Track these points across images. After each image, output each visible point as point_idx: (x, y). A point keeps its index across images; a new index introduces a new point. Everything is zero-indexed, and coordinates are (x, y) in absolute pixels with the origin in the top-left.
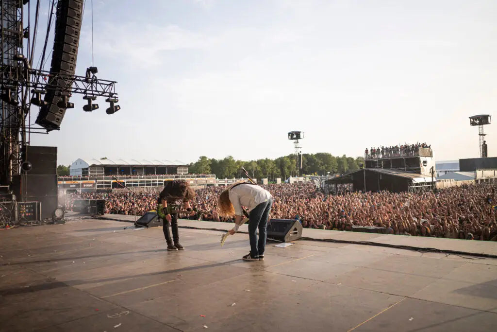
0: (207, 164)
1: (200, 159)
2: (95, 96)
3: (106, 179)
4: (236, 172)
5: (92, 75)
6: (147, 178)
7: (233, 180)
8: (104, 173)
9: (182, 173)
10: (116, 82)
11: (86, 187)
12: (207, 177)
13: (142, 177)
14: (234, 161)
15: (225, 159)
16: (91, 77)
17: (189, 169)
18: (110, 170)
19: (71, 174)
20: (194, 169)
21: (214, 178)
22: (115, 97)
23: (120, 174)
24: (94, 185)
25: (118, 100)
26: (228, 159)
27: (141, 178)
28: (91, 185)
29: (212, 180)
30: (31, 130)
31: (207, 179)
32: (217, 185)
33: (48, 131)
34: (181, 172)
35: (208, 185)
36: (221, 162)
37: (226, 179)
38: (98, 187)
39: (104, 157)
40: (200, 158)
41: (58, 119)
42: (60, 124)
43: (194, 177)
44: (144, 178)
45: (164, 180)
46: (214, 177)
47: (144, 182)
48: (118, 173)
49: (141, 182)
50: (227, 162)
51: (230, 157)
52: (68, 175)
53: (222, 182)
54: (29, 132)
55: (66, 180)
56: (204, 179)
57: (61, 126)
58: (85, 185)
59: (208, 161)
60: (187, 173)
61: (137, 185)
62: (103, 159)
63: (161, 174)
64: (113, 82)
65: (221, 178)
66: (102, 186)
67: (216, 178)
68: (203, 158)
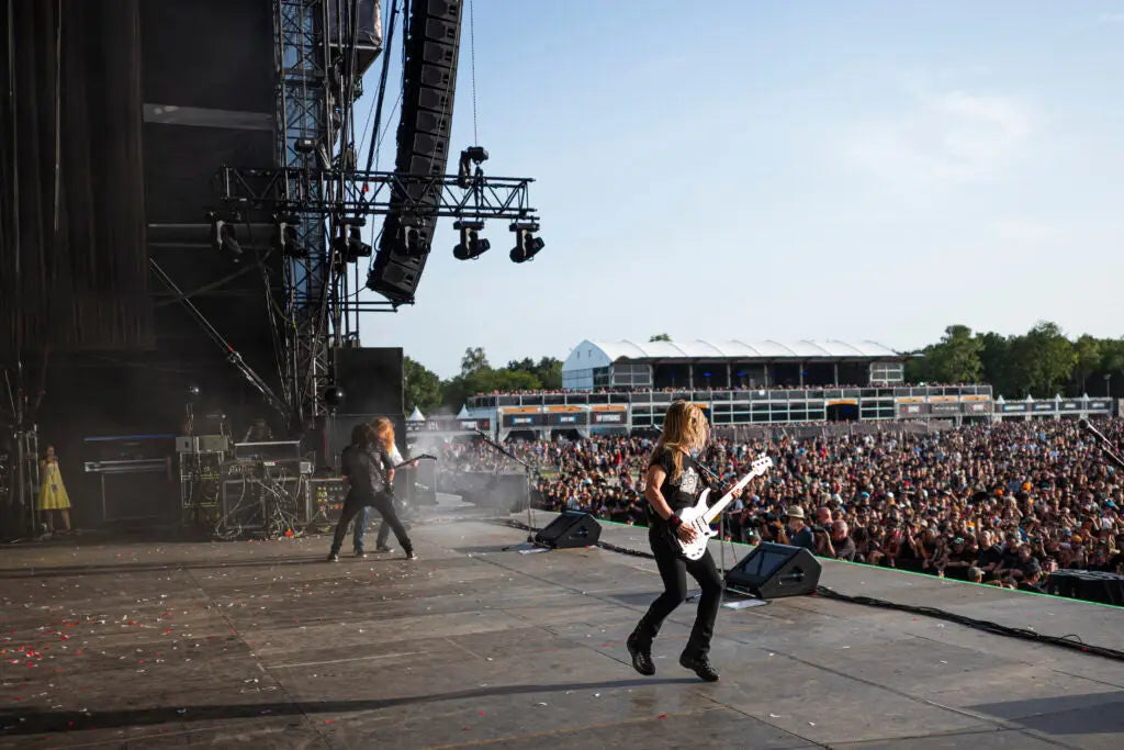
0: (972, 350)
1: (947, 335)
2: (480, 219)
3: (656, 399)
4: (1069, 376)
5: (473, 167)
6: (774, 397)
7: (1053, 405)
8: (651, 382)
9: (886, 381)
10: (531, 180)
11: (602, 422)
12: (964, 392)
13: (762, 392)
14: (1061, 339)
15: (1033, 334)
16: (473, 173)
17: (905, 368)
18: (669, 372)
19: (565, 384)
20: (925, 368)
21: (988, 397)
22: (532, 218)
23: (700, 384)
24: (624, 415)
25: (538, 225)
26: (1041, 334)
27: (757, 397)
28: (616, 418)
29: (980, 401)
31: (963, 399)
32: (997, 418)
33: (396, 304)
34: (881, 378)
35: (967, 420)
36: (1018, 343)
37: (1030, 400)
38: (636, 421)
39: (660, 333)
40: (948, 331)
41: (410, 277)
42: (414, 289)
43: (922, 393)
44: (765, 397)
45: (827, 402)
46: (985, 392)
47: (765, 407)
48: (691, 380)
49: (757, 407)
50: (1042, 341)
51: (1050, 326)
52: (558, 387)
53: (1014, 408)
54: (357, 310)
55: (549, 401)
56: (954, 398)
58: (599, 418)
59: (971, 341)
60: (901, 379)
61: (746, 417)
62: (658, 338)
63: (817, 385)
64: (524, 182)
65: (1014, 394)
66: (647, 420)
67: (996, 398)
68: (959, 331)
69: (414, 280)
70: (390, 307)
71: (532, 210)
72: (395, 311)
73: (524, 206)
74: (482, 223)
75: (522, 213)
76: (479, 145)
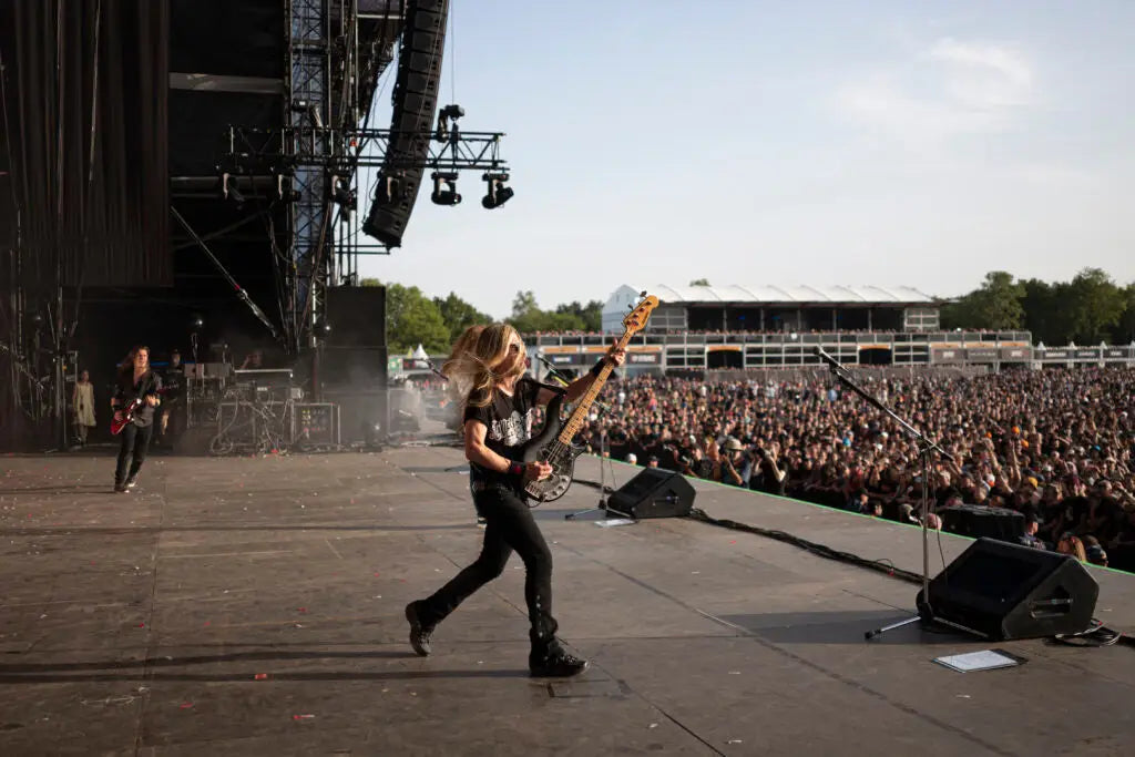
0: (1012, 296)
1: (986, 281)
2: (455, 171)
3: (690, 341)
4: (1117, 324)
5: (450, 123)
6: (806, 340)
7: (1097, 352)
8: (686, 325)
9: (921, 326)
10: (501, 134)
11: (637, 363)
12: (1001, 339)
13: (794, 336)
14: (1107, 286)
15: (1079, 281)
16: (450, 128)
17: (941, 313)
18: (703, 316)
19: (605, 327)
20: (958, 315)
21: (1027, 344)
22: (503, 169)
23: (735, 326)
24: (658, 356)
25: (507, 175)
26: (1086, 281)
27: (788, 340)
28: (651, 358)
29: (1019, 347)
30: (359, 250)
31: (1000, 345)
32: (1038, 365)
33: (388, 248)
34: (915, 323)
35: (1004, 366)
36: (1061, 289)
37: (1073, 347)
38: (670, 362)
39: (699, 278)
40: (988, 277)
41: (398, 223)
42: (401, 235)
43: (959, 338)
44: (797, 340)
45: (859, 347)
46: (1026, 338)
47: (797, 350)
48: (725, 324)
49: (789, 351)
50: (1088, 289)
51: (1097, 273)
52: (597, 329)
53: (1054, 355)
54: (356, 253)
55: (587, 341)
56: (991, 344)
57: (404, 239)
58: (635, 358)
59: (1013, 287)
60: (937, 324)
61: (778, 360)
62: (698, 283)
63: (850, 329)
64: (496, 136)
65: (1056, 341)
66: (681, 361)
67: (1035, 343)
68: (1000, 278)
69: (402, 225)
70: (384, 250)
71: (502, 161)
72: (388, 253)
73: (496, 158)
74: (456, 174)
75: (495, 164)
76: (455, 103)
